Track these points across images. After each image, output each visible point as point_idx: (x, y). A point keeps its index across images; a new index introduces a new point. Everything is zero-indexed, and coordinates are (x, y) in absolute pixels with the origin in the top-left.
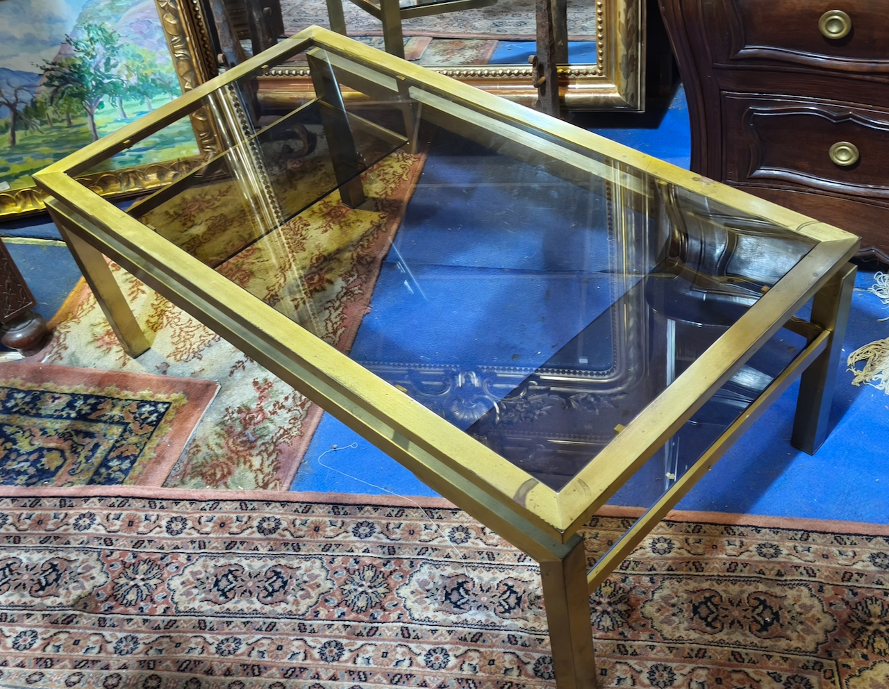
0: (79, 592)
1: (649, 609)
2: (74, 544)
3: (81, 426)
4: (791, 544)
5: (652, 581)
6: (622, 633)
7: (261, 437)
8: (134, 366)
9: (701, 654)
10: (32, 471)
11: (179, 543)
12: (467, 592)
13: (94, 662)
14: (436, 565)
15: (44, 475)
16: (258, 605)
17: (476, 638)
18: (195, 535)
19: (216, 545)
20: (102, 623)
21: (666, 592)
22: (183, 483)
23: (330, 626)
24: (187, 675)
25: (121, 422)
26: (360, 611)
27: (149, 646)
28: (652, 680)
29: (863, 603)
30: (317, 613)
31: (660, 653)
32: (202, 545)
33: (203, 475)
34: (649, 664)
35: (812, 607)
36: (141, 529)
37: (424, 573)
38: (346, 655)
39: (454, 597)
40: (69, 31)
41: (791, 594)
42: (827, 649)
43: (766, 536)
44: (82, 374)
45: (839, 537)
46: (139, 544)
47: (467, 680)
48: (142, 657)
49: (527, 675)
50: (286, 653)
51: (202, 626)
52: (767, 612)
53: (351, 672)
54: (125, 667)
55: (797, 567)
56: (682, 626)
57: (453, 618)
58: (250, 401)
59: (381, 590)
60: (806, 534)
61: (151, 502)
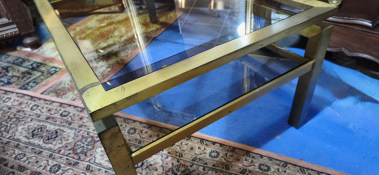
3: (30, 71)
4: (277, 167)
5: (204, 169)
10: (6, 82)
11: (32, 114)
15: (9, 83)
16: (41, 143)
18: (39, 112)
19: (43, 117)
22: (48, 94)
23: (61, 157)
25: (43, 72)
26: (77, 154)
30: (60, 151)
32: (39, 116)
33: (56, 93)
36: (23, 106)
38: (60, 172)
43: (265, 161)
44: (42, 57)
45: (303, 169)
46: (19, 111)
50: (38, 165)
51: (17, 146)
59: (90, 147)
60: (286, 164)
61: (32, 97)
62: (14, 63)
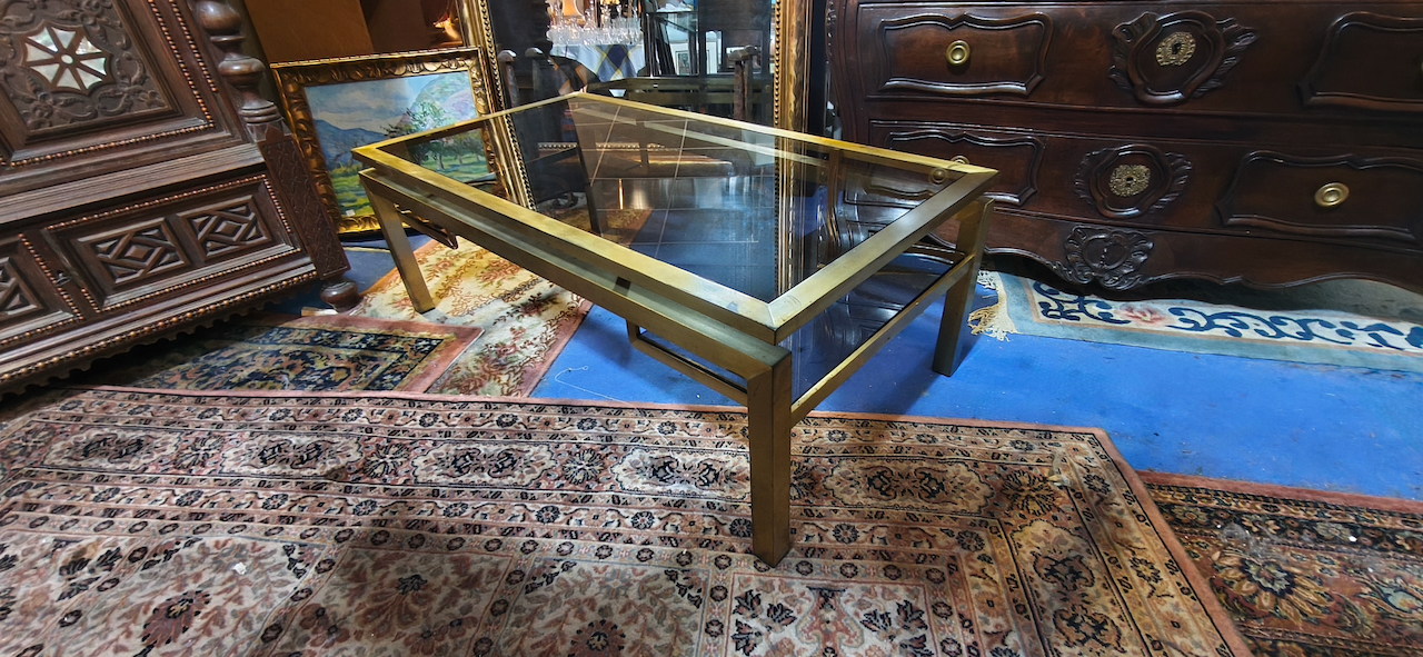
0: (333, 466)
1: (830, 483)
2: (339, 431)
3: (368, 353)
4: (944, 435)
5: (830, 461)
6: (807, 501)
7: (511, 362)
8: (420, 318)
9: (879, 515)
10: (321, 381)
11: (428, 433)
12: (672, 470)
13: (332, 520)
14: (646, 449)
15: (329, 384)
16: (487, 478)
17: (678, 504)
18: (444, 427)
19: (460, 434)
20: (347, 490)
21: (843, 469)
22: (441, 390)
23: (549, 495)
24: (414, 532)
25: (401, 351)
26: (577, 482)
27: (385, 509)
28: (837, 538)
29: (1013, 475)
30: (539, 484)
31: (843, 515)
32: (448, 434)
33: (459, 387)
34: (834, 524)
35: (970, 479)
36: (399, 422)
37: (636, 455)
38: (561, 517)
39: (661, 473)
40: (410, 106)
41: (950, 469)
42: (989, 511)
43: (921, 429)
44: (378, 322)
45: (982, 430)
46: (394, 433)
47: (669, 538)
48: (376, 517)
49: (724, 534)
50: (507, 516)
51: (435, 494)
52: (933, 482)
53: (563, 532)
54: (359, 524)
55: (953, 450)
56: (859, 495)
57: (659, 489)
58: (506, 340)
59: (597, 468)
60: (955, 428)
61: (412, 402)
62: (313, 343)
